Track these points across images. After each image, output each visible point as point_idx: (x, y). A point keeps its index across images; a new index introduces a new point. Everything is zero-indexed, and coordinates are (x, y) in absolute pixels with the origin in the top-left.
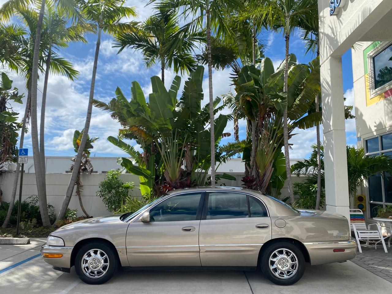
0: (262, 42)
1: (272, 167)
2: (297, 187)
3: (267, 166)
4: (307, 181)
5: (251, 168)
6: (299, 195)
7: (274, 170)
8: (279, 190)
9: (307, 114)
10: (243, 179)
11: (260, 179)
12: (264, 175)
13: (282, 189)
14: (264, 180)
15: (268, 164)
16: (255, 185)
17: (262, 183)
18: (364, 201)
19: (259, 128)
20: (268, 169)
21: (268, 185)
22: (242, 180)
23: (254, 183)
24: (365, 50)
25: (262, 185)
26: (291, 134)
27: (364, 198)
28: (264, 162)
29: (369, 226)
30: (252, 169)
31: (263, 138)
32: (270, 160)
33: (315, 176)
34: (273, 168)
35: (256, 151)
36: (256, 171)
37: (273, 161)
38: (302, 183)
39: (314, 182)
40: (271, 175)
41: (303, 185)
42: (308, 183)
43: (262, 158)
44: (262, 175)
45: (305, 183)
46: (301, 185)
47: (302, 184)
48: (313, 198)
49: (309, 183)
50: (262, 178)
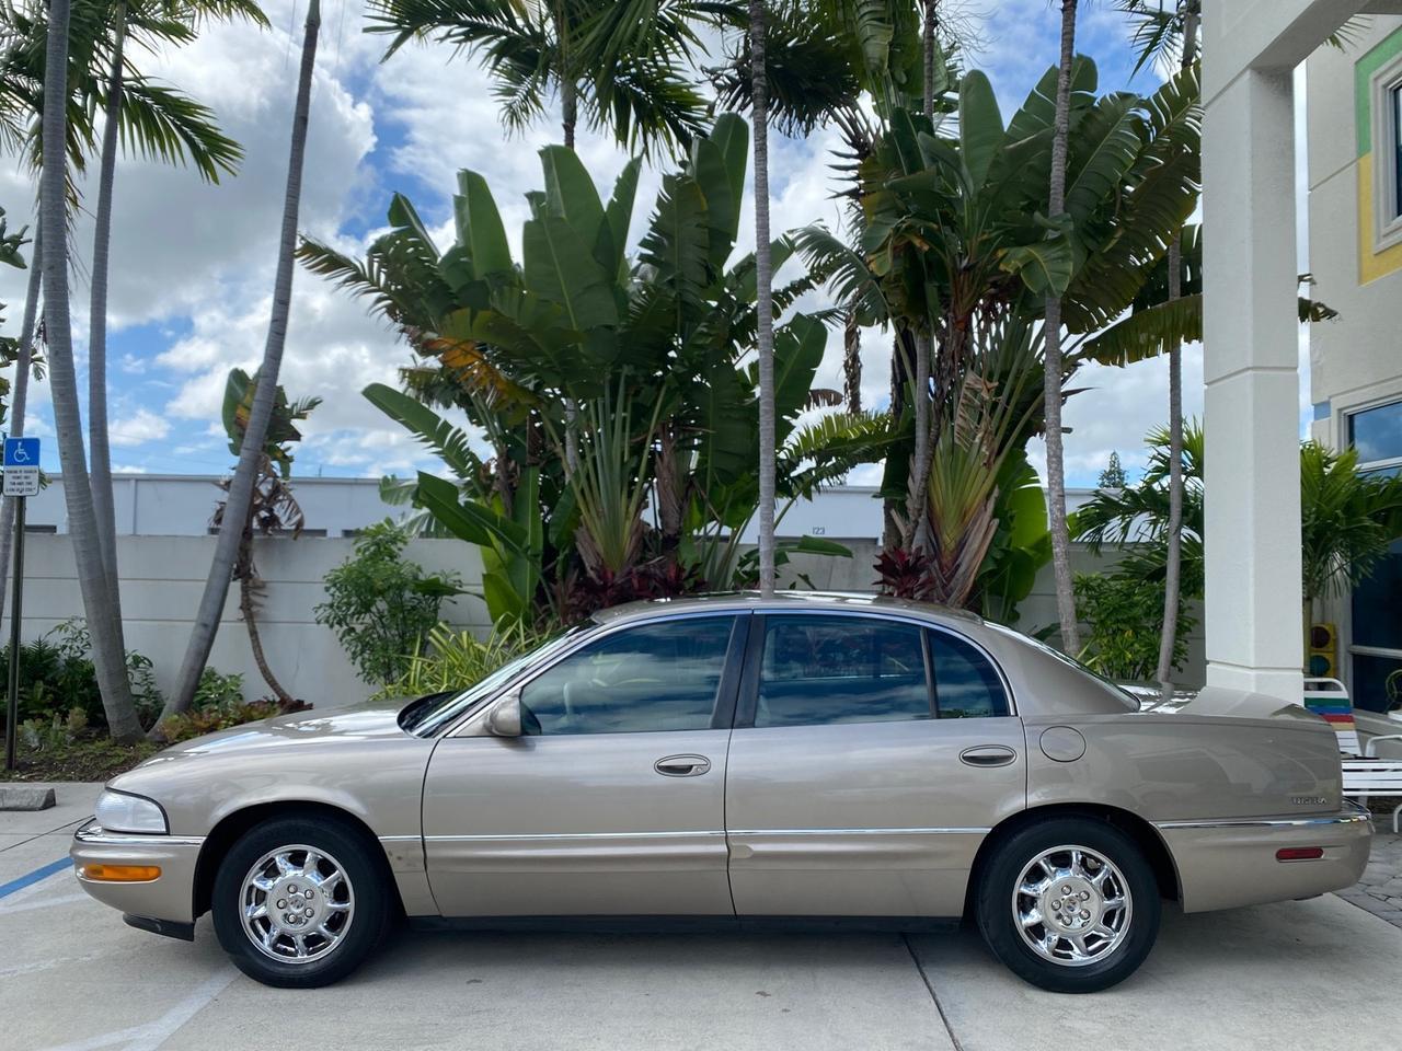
0: (960, 22)
1: (994, 516)
2: (1084, 592)
3: (971, 513)
4: (1123, 569)
5: (912, 518)
6: (1089, 623)
7: (999, 526)
8: (1014, 604)
9: (1127, 313)
10: (879, 562)
11: (944, 561)
12: (957, 547)
13: (1028, 599)
14: (959, 566)
15: (975, 505)
16: (923, 586)
17: (952, 576)
18: (1330, 646)
19: (950, 362)
20: (975, 523)
21: (974, 582)
22: (875, 567)
23: (923, 577)
24: (1361, 59)
25: (952, 584)
26: (1065, 388)
27: (1331, 632)
28: (962, 494)
29: (1369, 743)
30: (913, 524)
31: (964, 401)
32: (986, 487)
33: (1158, 550)
34: (997, 521)
35: (934, 455)
36: (927, 533)
37: (996, 493)
38: (1103, 576)
39: (1148, 573)
40: (985, 548)
41: (1106, 586)
42: (1125, 578)
43: (953, 481)
44: (952, 545)
45: (1115, 578)
46: (1099, 585)
47: (1103, 580)
48: (1144, 633)
49: (1131, 577)
50: (949, 558)
